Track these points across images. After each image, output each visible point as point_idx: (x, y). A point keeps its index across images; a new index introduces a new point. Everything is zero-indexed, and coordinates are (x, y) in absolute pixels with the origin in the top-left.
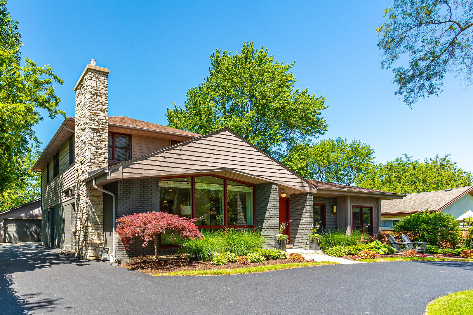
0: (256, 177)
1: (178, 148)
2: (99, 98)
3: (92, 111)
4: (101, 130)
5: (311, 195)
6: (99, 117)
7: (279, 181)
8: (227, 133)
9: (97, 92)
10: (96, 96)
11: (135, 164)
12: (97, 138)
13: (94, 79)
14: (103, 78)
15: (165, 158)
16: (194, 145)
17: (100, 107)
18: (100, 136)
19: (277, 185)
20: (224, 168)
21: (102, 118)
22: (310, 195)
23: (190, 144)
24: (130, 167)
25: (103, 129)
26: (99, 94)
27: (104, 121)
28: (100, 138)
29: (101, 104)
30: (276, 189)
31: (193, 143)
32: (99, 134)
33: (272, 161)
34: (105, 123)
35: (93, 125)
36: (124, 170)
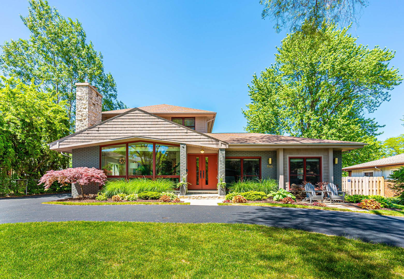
0: (162, 140)
1: (97, 127)
2: (82, 101)
3: (78, 110)
4: (84, 120)
5: (223, 150)
6: (82, 113)
7: (186, 141)
8: (137, 112)
9: (81, 98)
10: (80, 101)
11: (67, 139)
12: (81, 125)
13: (79, 91)
14: (85, 89)
15: (88, 134)
16: (109, 123)
17: (83, 107)
18: (82, 123)
19: (184, 144)
20: (133, 136)
21: (84, 113)
22: (221, 151)
23: (106, 123)
24: (64, 141)
25: (85, 119)
26: (82, 99)
27: (86, 114)
28: (83, 125)
29: (83, 104)
30: (183, 147)
31: (109, 122)
32: (82, 122)
33: (180, 127)
34: (86, 115)
35: (79, 117)
36: (60, 144)
